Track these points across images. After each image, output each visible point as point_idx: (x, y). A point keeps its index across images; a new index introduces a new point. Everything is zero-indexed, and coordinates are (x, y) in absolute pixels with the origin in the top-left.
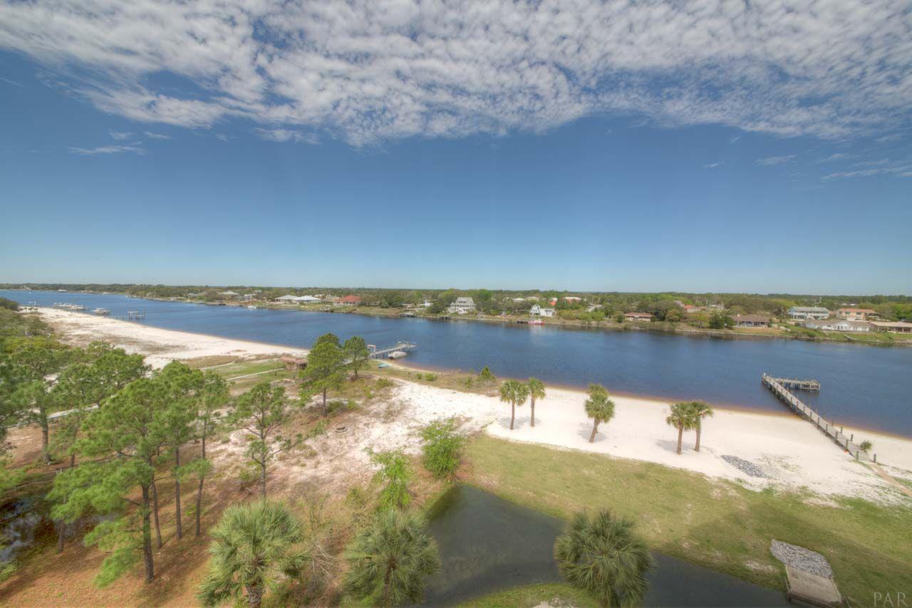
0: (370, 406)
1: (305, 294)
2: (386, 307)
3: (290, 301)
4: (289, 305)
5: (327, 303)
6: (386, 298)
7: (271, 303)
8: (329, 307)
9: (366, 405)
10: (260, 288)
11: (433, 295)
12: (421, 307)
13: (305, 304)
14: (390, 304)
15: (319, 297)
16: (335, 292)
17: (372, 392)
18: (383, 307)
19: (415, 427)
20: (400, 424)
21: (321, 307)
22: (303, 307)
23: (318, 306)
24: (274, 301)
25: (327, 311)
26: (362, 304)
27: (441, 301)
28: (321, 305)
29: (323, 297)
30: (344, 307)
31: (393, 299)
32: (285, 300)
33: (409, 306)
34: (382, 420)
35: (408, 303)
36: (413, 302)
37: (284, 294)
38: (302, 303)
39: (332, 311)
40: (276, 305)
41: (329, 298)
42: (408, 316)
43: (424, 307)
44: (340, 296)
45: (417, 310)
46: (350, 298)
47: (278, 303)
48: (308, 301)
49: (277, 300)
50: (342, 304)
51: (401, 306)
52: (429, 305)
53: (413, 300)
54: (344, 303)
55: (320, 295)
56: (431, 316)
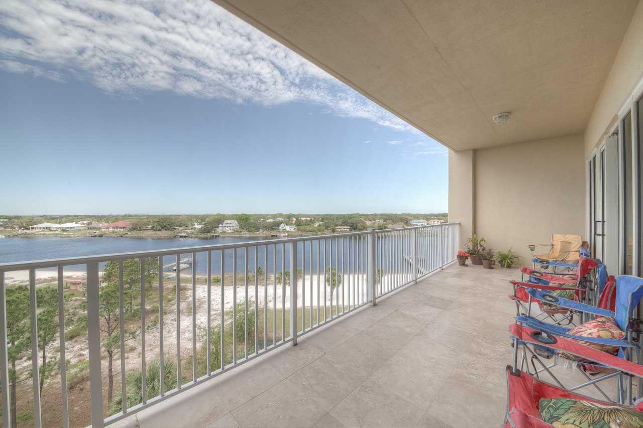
0: (171, 307)
1: (66, 222)
2: (159, 230)
3: (49, 229)
4: (49, 233)
5: (94, 229)
6: (158, 222)
7: (25, 231)
8: (97, 232)
9: (167, 307)
10: (6, 217)
11: (202, 219)
12: (192, 229)
13: (67, 231)
14: (162, 228)
15: (83, 224)
16: (100, 218)
17: (170, 297)
18: (155, 230)
19: (215, 314)
20: (202, 314)
21: (87, 233)
22: (65, 233)
23: (83, 232)
24: (29, 229)
25: (95, 236)
26: (134, 229)
27: (210, 223)
28: (88, 231)
29: (89, 224)
30: (114, 232)
31: (166, 224)
32: (44, 228)
33: (181, 228)
34: (187, 314)
35: (180, 226)
36: (184, 225)
37: (40, 222)
38: (64, 230)
39: (101, 236)
40: (32, 233)
41: (95, 224)
42: (181, 237)
43: (195, 228)
44: (107, 222)
45: (188, 231)
46: (120, 223)
47: (34, 231)
48: (71, 228)
49: (32, 228)
50: (111, 229)
51: (174, 229)
52: (200, 227)
53: (184, 224)
54: (113, 228)
55: (85, 222)
56: (203, 236)
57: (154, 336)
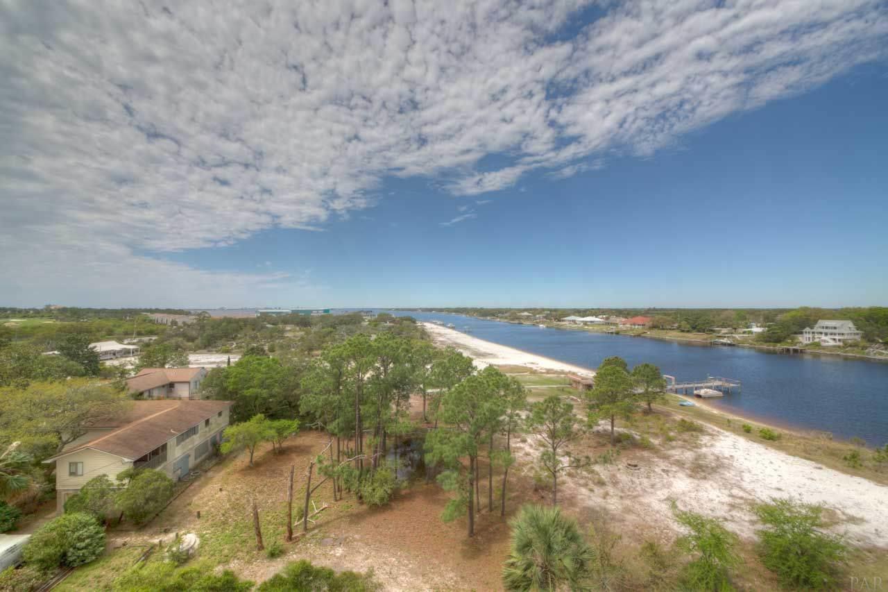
0: (669, 449)
1: (588, 316)
2: (688, 331)
3: (574, 321)
4: (574, 326)
5: (612, 324)
6: (687, 319)
7: (558, 323)
8: (613, 329)
9: (664, 447)
10: (548, 310)
11: (768, 316)
12: (744, 333)
13: (588, 325)
14: (694, 328)
15: (602, 318)
16: (620, 313)
17: (672, 434)
18: (683, 331)
19: (741, 498)
20: (715, 485)
21: (605, 328)
22: (586, 327)
23: (602, 327)
24: (560, 321)
25: (612, 333)
26: (654, 327)
27: (784, 325)
28: (606, 326)
29: (607, 318)
30: (631, 330)
31: (698, 321)
32: (570, 321)
33: (724, 331)
34: (688, 472)
35: (723, 326)
36: (729, 326)
37: (569, 315)
38: (585, 323)
39: (617, 333)
40: (562, 325)
41: (613, 319)
42: (724, 344)
43: (751, 332)
44: (626, 318)
45: (737, 336)
46: (639, 319)
47: (563, 323)
48: (591, 322)
49: (563, 321)
50: (628, 326)
51: (712, 330)
52: (759, 330)
53: (731, 323)
54: (631, 325)
55: (604, 316)
56: (765, 346)
57: (632, 481)
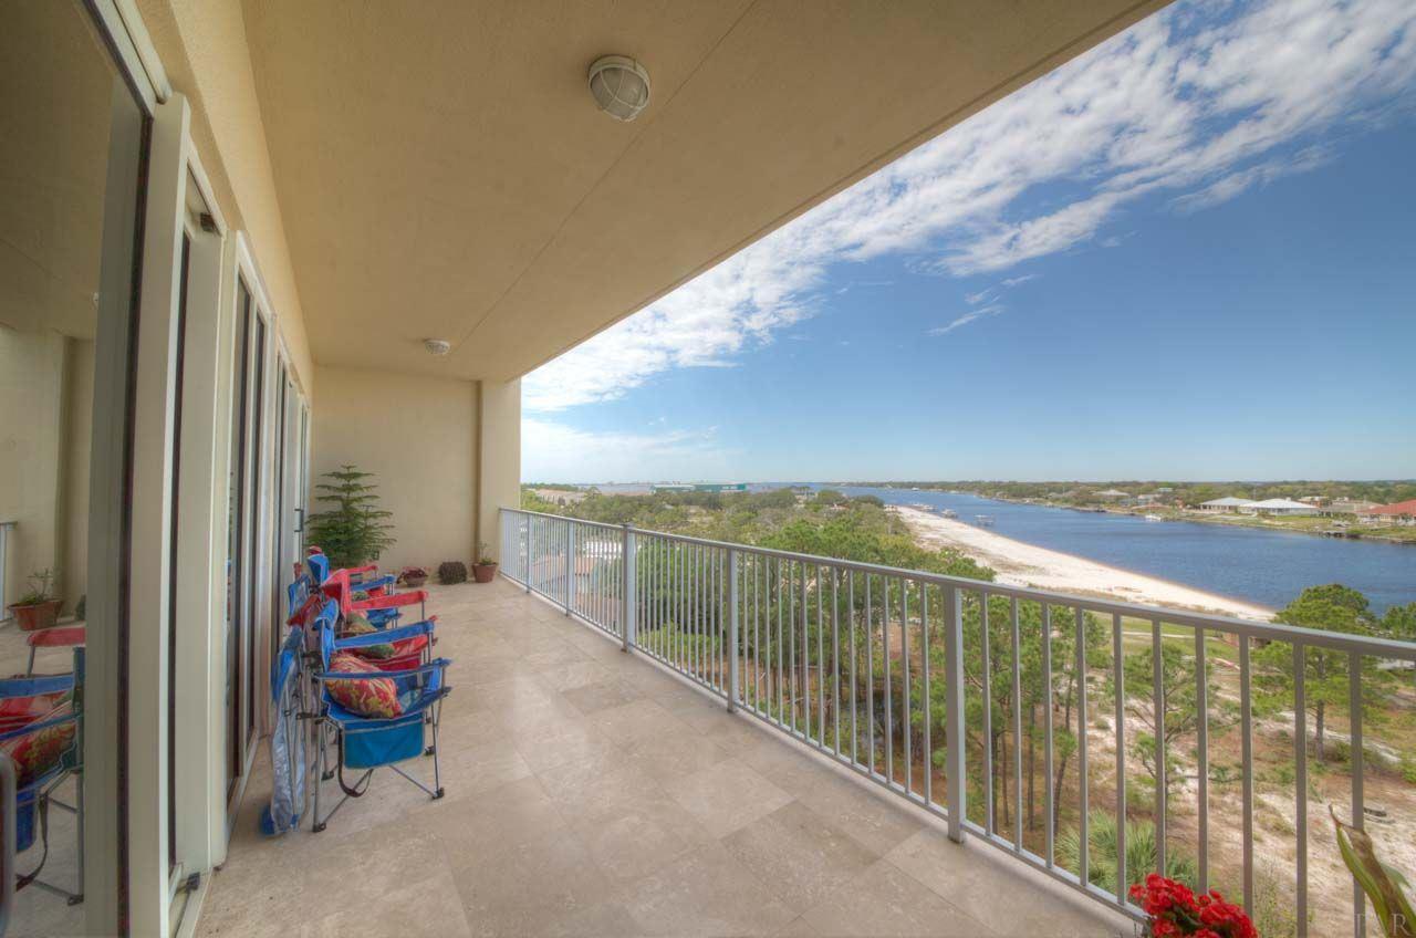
1: (1275, 496)
3: (1235, 509)
4: (1234, 518)
5: (1337, 516)
7: (1194, 511)
8: (1344, 526)
10: (1169, 485)
13: (1273, 517)
15: (1313, 502)
16: (1360, 490)
21: (1319, 525)
22: (1267, 521)
23: (1312, 521)
24: (1198, 508)
25: (1340, 535)
28: (1323, 521)
29: (1325, 503)
30: (1395, 528)
32: (1225, 507)
37: (1221, 495)
38: (1264, 513)
39: (1354, 536)
40: (1203, 516)
41: (1340, 504)
44: (1380, 501)
47: (1207, 512)
48: (1280, 510)
49: (1205, 507)
50: (1386, 520)
54: (1393, 517)
55: (1317, 498)
